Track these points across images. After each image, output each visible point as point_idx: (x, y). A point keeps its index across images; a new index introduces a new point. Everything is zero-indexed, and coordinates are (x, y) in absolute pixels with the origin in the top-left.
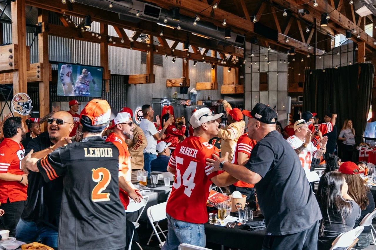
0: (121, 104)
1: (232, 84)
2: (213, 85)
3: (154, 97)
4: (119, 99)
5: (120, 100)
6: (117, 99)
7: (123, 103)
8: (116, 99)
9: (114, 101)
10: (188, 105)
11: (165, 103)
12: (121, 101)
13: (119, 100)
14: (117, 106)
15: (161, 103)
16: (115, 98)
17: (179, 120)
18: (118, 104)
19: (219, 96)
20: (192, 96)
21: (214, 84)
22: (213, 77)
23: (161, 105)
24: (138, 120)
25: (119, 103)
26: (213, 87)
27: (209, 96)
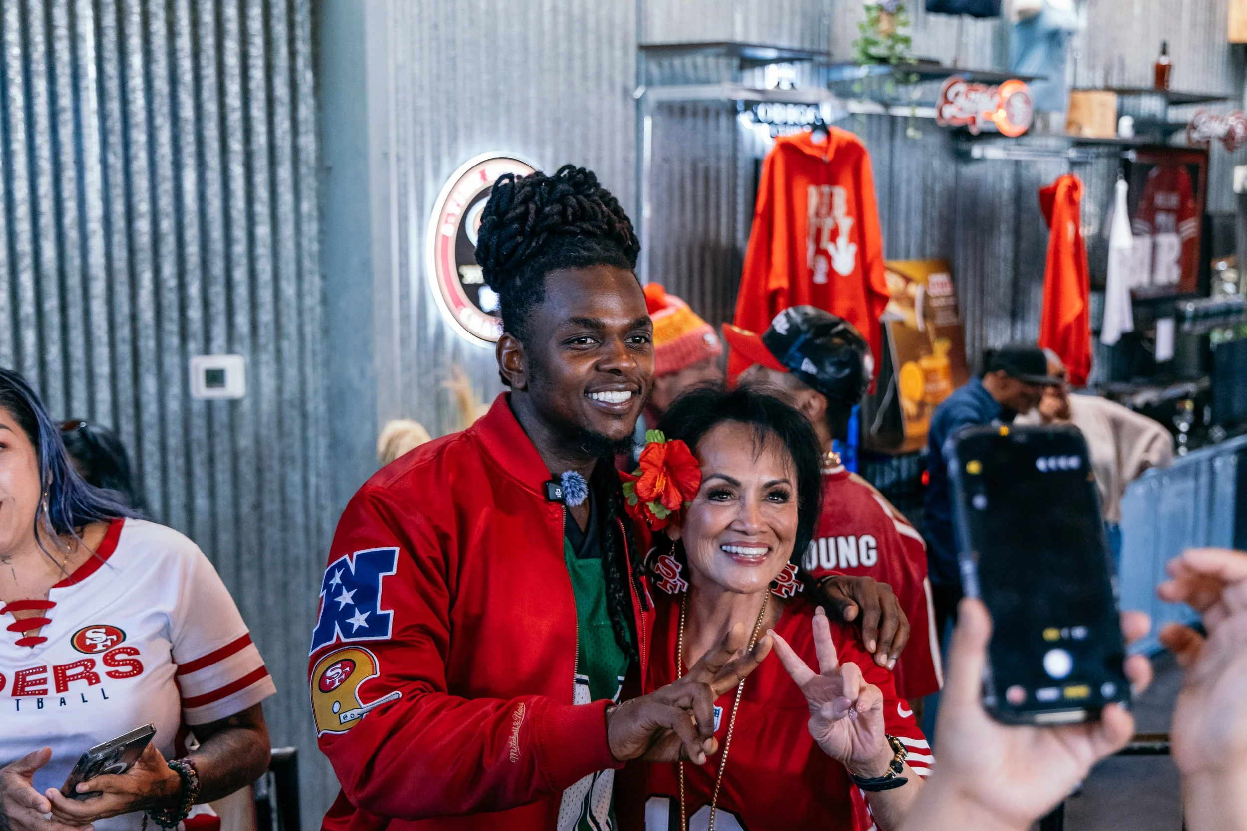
0: (258, 112)
3: (658, 36)
4: (232, 46)
5: (245, 57)
6: (208, 41)
7: (282, 90)
8: (184, 43)
9: (160, 69)
10: (1006, 128)
11: (777, 113)
12: (257, 74)
13: (232, 61)
14: (211, 131)
15: (733, 110)
16: (172, 34)
17: (908, 280)
18: (211, 107)
19: (1219, 58)
20: (1028, 45)
23: (735, 129)
24: (468, 312)
25: (234, 100)
27: (1164, 52)
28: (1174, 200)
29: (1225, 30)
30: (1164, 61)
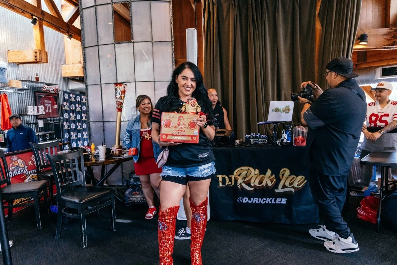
1: (79, 63)
2: (38, 53)
21: (40, 53)
22: (37, 40)
26: (38, 57)
27: (37, 75)
28: (50, 102)
29: (61, 74)
30: (37, 77)
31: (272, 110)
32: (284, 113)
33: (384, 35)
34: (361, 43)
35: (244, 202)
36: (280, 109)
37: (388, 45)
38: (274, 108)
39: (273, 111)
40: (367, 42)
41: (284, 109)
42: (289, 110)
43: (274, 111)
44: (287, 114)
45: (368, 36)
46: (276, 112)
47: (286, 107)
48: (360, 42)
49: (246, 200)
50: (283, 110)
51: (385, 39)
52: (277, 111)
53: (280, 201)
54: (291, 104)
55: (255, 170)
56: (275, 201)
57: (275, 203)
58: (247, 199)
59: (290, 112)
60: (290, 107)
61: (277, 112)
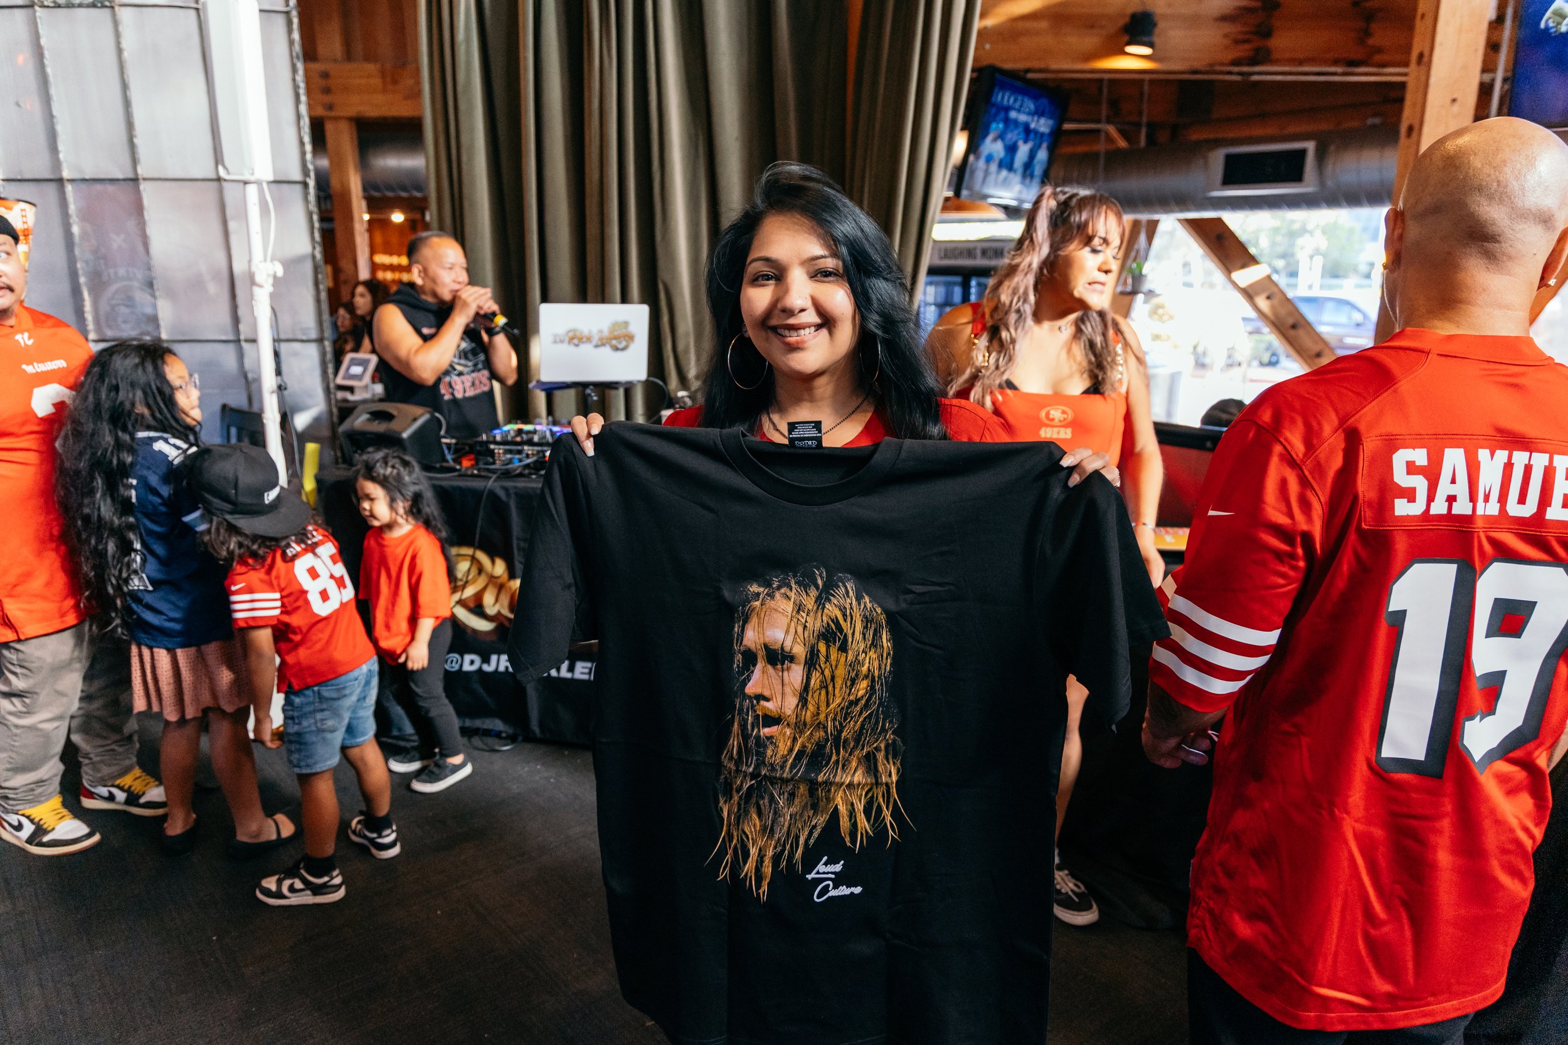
31: (551, 339)
32: (606, 350)
33: (1224, 18)
34: (1130, 49)
35: (467, 667)
36: (586, 332)
37: (1236, 63)
38: (561, 330)
39: (558, 340)
40: (1150, 45)
41: (606, 333)
42: (630, 338)
43: (562, 341)
44: (619, 354)
45: (1156, 19)
46: (572, 348)
47: (615, 325)
48: (1129, 43)
49: (472, 662)
50: (601, 339)
51: (1226, 36)
52: (576, 341)
53: (587, 671)
54: (637, 316)
55: (493, 562)
56: (571, 669)
57: (569, 675)
58: (477, 659)
59: (633, 347)
60: (633, 329)
61: (577, 345)
